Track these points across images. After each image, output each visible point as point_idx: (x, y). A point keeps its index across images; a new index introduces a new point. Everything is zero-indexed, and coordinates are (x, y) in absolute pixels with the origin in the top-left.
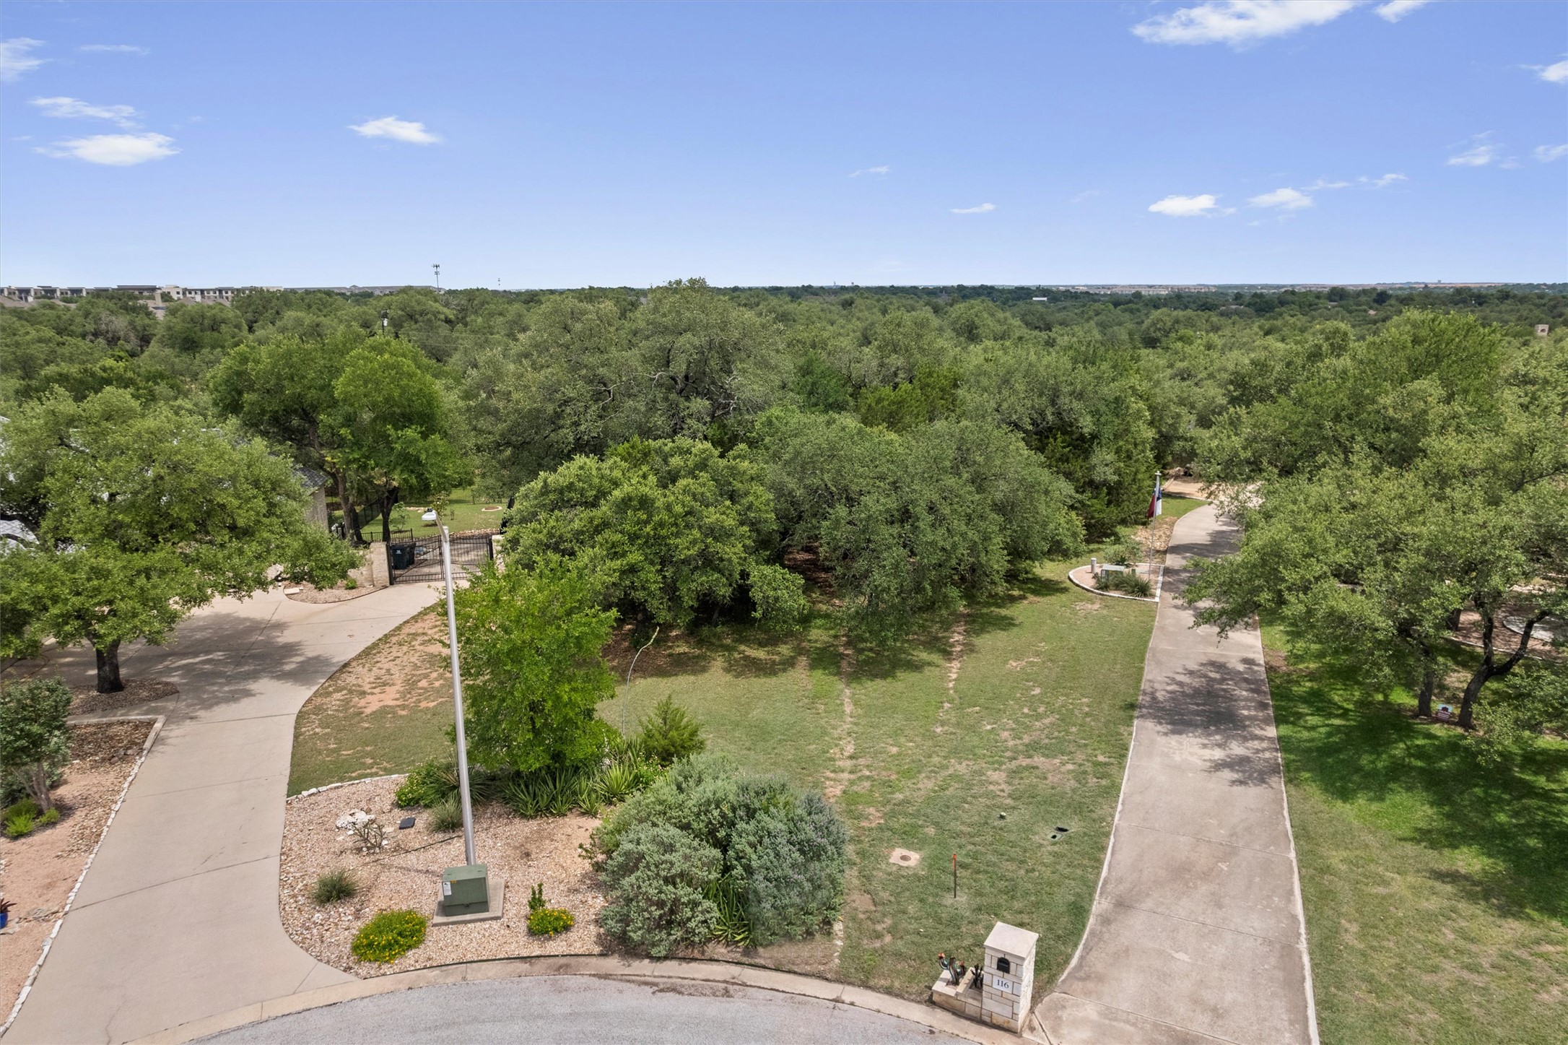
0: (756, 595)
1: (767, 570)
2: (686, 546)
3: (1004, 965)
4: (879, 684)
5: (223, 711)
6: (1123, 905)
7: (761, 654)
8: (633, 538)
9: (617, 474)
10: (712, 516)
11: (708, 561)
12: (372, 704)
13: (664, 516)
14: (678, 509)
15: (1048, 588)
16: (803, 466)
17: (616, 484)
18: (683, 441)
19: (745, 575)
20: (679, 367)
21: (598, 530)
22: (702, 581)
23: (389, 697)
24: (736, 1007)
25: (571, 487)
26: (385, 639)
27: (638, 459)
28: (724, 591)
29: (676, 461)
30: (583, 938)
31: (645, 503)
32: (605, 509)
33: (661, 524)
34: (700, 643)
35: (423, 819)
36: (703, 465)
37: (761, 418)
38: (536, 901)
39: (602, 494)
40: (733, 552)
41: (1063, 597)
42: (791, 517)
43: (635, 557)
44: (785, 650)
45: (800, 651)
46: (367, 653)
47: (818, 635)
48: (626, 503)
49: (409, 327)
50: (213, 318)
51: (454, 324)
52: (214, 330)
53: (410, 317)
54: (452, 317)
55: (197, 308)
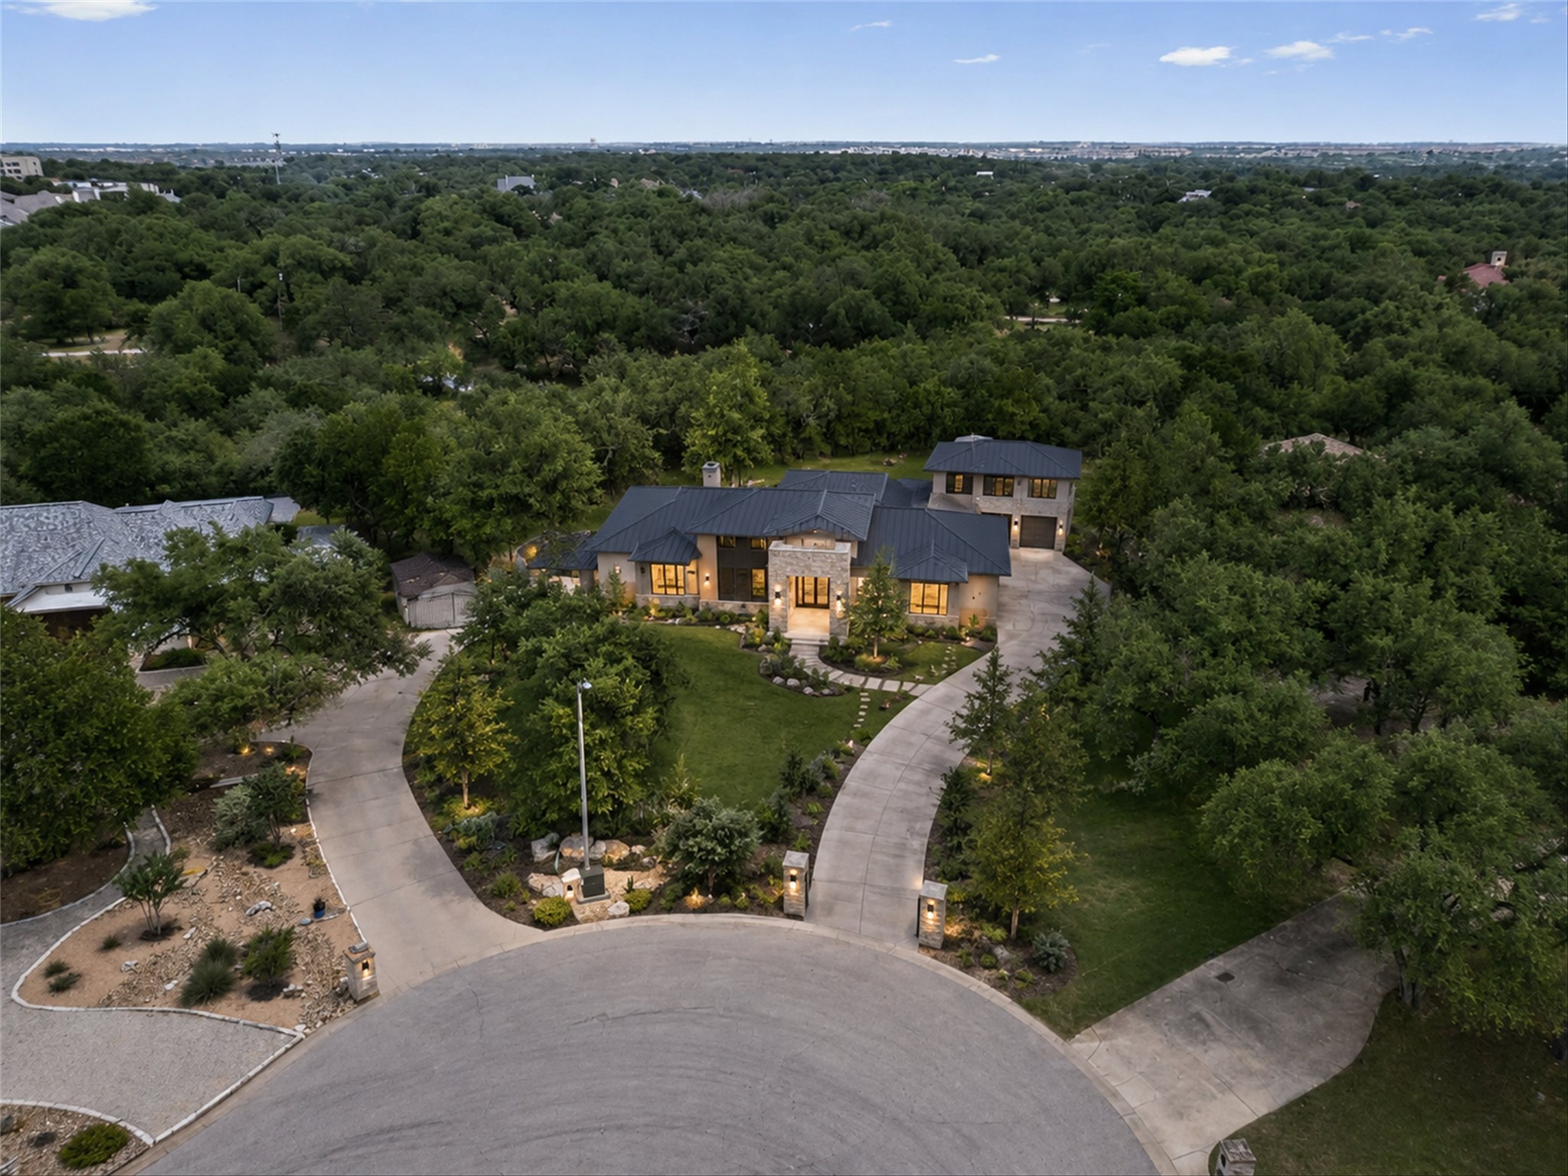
49: (302, 276)
50: (68, 268)
51: (354, 276)
52: (70, 283)
53: (300, 264)
54: (349, 264)
55: (45, 255)
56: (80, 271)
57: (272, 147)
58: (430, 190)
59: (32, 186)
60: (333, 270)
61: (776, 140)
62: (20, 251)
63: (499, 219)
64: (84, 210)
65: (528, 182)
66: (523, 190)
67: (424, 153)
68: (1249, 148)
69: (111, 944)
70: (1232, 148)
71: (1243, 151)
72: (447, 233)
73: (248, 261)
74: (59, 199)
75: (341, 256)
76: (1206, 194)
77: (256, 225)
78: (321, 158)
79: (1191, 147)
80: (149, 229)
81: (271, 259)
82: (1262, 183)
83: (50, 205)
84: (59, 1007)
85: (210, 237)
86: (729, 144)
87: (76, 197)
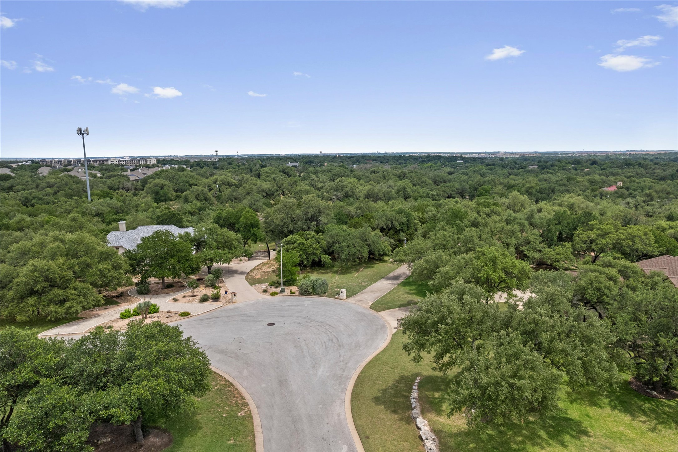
0: (322, 260)
1: (324, 256)
2: (310, 251)
3: (342, 292)
4: (343, 275)
5: (231, 278)
6: (362, 293)
7: (324, 271)
8: (301, 250)
9: (298, 238)
10: (315, 246)
11: (314, 254)
12: (257, 277)
13: (306, 246)
14: (309, 245)
15: (386, 261)
16: (331, 237)
17: (298, 240)
18: (310, 232)
19: (320, 256)
20: (309, 215)
21: (295, 248)
22: (312, 257)
23: (259, 276)
24: (314, 298)
25: (290, 241)
26: (253, 269)
27: (301, 235)
28: (317, 259)
29: (309, 236)
30: (297, 293)
31: (303, 244)
32: (296, 245)
33: (306, 247)
34: (313, 270)
35: (273, 287)
36: (313, 237)
37: (326, 226)
38: (291, 291)
39: (295, 242)
40: (318, 252)
41: (386, 263)
42: (330, 246)
43: (301, 253)
44: (328, 271)
45: (331, 271)
46: (251, 271)
47: (335, 269)
48: (299, 244)
49: (223, 187)
50: (162, 184)
51: (238, 186)
52: (162, 188)
53: (224, 184)
54: (237, 183)
55: (157, 181)
56: (165, 185)
57: (215, 156)
58: (263, 166)
59: (154, 166)
60: (233, 185)
61: (387, 152)
62: (150, 180)
63: (285, 173)
64: (167, 171)
65: (297, 164)
66: (295, 166)
67: (264, 157)
68: (562, 153)
69: (184, 297)
70: (556, 153)
71: (560, 154)
72: (267, 176)
73: (209, 182)
74: (160, 169)
75: (235, 181)
76: (536, 167)
77: (212, 175)
78: (230, 158)
79: (540, 153)
80: (183, 175)
81: (215, 183)
82: (557, 163)
83: (158, 170)
84: (176, 303)
85: (199, 177)
86: (370, 153)
87: (164, 168)
